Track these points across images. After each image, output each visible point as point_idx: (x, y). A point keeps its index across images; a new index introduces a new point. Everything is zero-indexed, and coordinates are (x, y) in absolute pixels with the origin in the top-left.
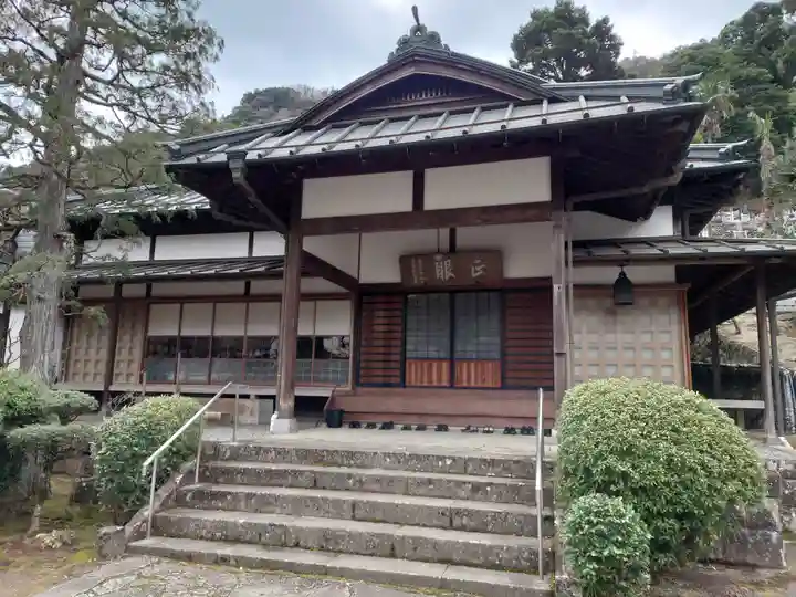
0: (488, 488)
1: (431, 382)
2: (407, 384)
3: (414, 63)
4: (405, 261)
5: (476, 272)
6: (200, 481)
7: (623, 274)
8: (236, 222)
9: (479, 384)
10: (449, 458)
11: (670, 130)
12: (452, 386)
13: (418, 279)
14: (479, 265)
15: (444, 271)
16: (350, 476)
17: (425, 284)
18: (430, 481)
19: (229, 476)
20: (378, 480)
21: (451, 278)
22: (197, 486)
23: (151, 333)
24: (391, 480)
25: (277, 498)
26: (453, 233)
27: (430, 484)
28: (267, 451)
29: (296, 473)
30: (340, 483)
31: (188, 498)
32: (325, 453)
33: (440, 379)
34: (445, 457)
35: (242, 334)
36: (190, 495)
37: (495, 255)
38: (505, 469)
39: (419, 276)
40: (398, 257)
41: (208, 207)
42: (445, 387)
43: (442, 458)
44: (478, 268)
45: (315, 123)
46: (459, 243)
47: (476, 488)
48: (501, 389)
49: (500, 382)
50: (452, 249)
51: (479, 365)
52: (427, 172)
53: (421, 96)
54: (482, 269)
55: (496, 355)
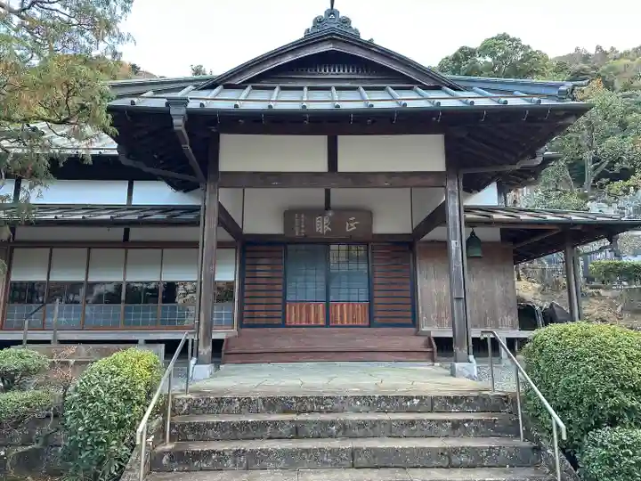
0: (466, 425)
2: (288, 324)
3: (333, 41)
4: (289, 215)
5: (350, 227)
6: (172, 440)
7: (473, 233)
8: (146, 169)
9: (351, 323)
10: (416, 398)
11: (560, 122)
12: (327, 324)
13: (298, 232)
14: (352, 221)
15: (322, 226)
16: (333, 423)
17: (305, 236)
18: (412, 422)
19: (199, 432)
20: (362, 425)
21: (328, 232)
22: (169, 446)
23: (14, 278)
24: (375, 424)
25: (268, 453)
26: (328, 193)
27: (413, 424)
28: (230, 402)
29: (275, 424)
30: (323, 431)
31: (164, 461)
32: (294, 401)
33: (317, 320)
34: (413, 398)
35: (121, 280)
36: (166, 457)
37: (367, 215)
38: (469, 405)
39: (301, 228)
40: (283, 211)
41: (116, 153)
42: (322, 326)
43: (410, 398)
44: (352, 225)
45: (237, 81)
46: (334, 202)
47: (456, 425)
48: (369, 326)
49: (368, 321)
50: (328, 207)
51: (351, 306)
52: (339, 136)
53: (334, 71)
54: (355, 225)
55: (364, 297)
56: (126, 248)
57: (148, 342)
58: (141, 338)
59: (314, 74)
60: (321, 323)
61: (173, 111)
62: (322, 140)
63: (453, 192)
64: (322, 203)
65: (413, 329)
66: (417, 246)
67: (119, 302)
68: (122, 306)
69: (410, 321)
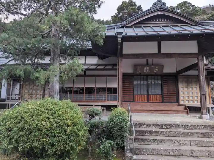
1: (142, 101)
2: (135, 101)
3: (161, 11)
4: (135, 66)
5: (156, 70)
9: (156, 101)
12: (148, 102)
13: (138, 72)
14: (157, 69)
15: (146, 70)
17: (141, 73)
21: (148, 72)
26: (147, 60)
33: (144, 100)
35: (84, 86)
37: (162, 67)
42: (146, 102)
45: (129, 25)
48: (162, 103)
49: (161, 101)
50: (147, 64)
51: (156, 96)
52: (162, 42)
53: (160, 20)
54: (158, 70)
55: (160, 93)
56: (85, 77)
57: (95, 105)
58: (93, 104)
59: (153, 22)
60: (146, 101)
61: (119, 36)
62: (156, 43)
63: (201, 60)
64: (145, 63)
65: (177, 104)
66: (179, 77)
67: (83, 93)
68: (84, 94)
69: (176, 101)
